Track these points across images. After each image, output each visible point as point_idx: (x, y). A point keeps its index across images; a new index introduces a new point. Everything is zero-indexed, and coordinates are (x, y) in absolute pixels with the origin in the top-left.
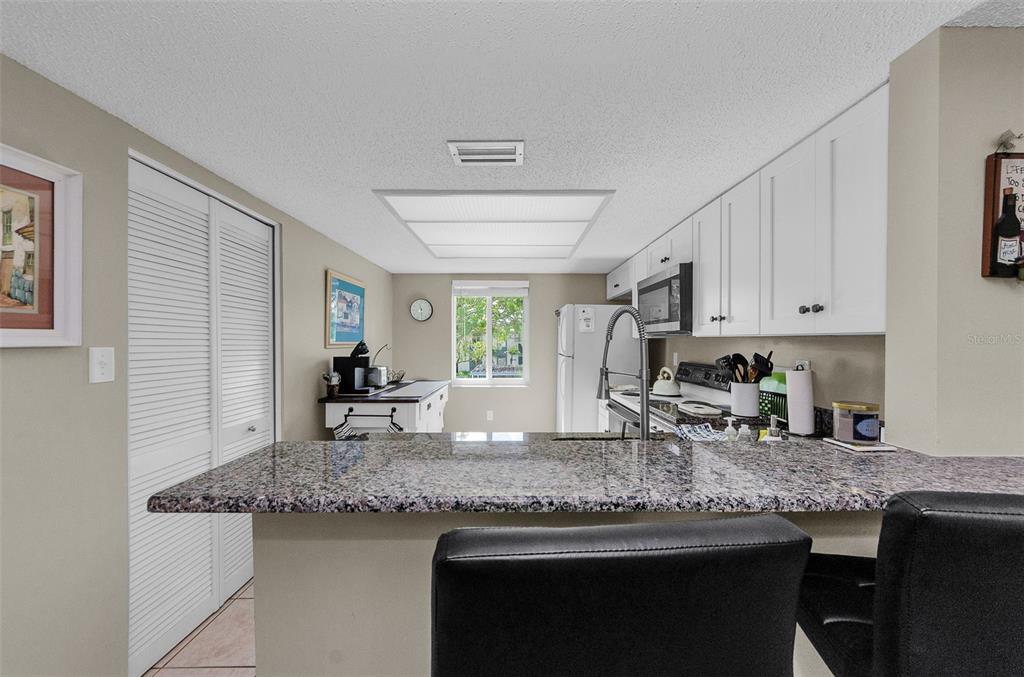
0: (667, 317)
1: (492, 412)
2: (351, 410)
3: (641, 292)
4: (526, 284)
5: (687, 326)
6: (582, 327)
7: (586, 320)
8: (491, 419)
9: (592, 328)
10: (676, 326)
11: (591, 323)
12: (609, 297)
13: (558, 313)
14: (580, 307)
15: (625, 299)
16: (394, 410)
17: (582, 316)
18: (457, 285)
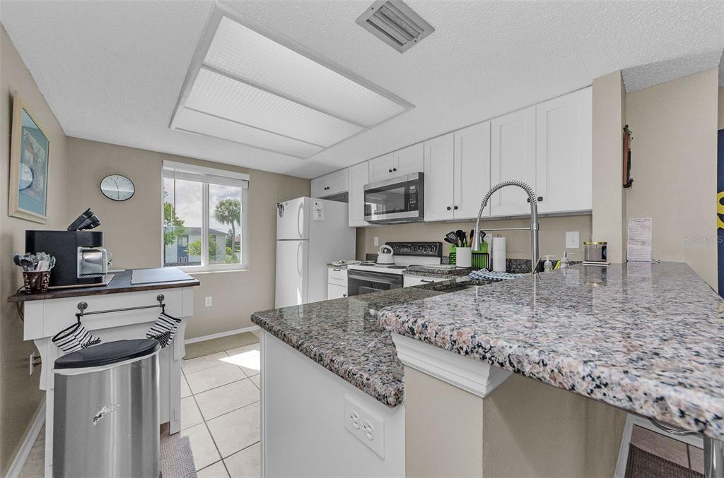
0: (403, 208)
1: (210, 298)
2: (83, 306)
3: (368, 192)
4: (247, 177)
6: (316, 216)
7: (319, 211)
8: (210, 305)
9: (322, 218)
10: (414, 214)
11: (322, 214)
13: (280, 206)
14: (315, 200)
16: (161, 299)
17: (315, 207)
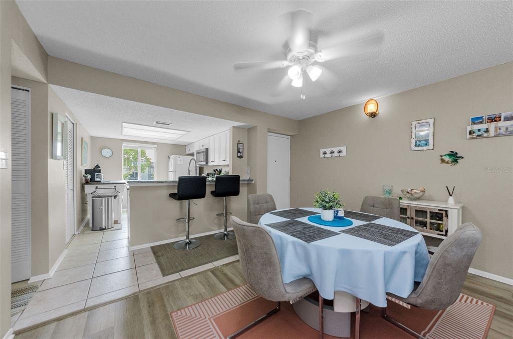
0: (203, 160)
2: (97, 187)
3: (197, 153)
4: (156, 146)
5: (207, 163)
6: (179, 162)
9: (182, 163)
10: (205, 163)
11: (182, 161)
12: (187, 153)
13: (169, 158)
14: (178, 156)
15: (192, 155)
16: (115, 187)
17: (179, 159)
18: (125, 144)
